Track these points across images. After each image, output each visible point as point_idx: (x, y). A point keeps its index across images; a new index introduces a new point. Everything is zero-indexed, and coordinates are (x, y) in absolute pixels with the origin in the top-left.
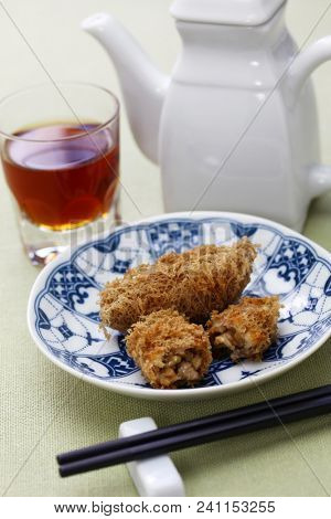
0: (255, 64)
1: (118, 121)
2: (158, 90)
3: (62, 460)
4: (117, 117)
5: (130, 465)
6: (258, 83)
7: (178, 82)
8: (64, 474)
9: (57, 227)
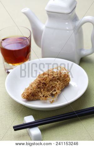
0: (67, 23)
1: (31, 38)
2: (42, 29)
3: (14, 127)
4: (30, 36)
5: (27, 129)
6: (68, 28)
7: (47, 27)
8: (15, 130)
9: (14, 64)
